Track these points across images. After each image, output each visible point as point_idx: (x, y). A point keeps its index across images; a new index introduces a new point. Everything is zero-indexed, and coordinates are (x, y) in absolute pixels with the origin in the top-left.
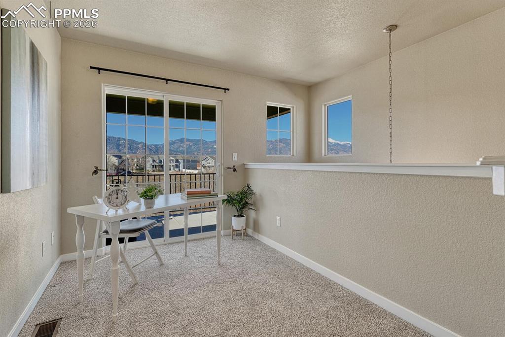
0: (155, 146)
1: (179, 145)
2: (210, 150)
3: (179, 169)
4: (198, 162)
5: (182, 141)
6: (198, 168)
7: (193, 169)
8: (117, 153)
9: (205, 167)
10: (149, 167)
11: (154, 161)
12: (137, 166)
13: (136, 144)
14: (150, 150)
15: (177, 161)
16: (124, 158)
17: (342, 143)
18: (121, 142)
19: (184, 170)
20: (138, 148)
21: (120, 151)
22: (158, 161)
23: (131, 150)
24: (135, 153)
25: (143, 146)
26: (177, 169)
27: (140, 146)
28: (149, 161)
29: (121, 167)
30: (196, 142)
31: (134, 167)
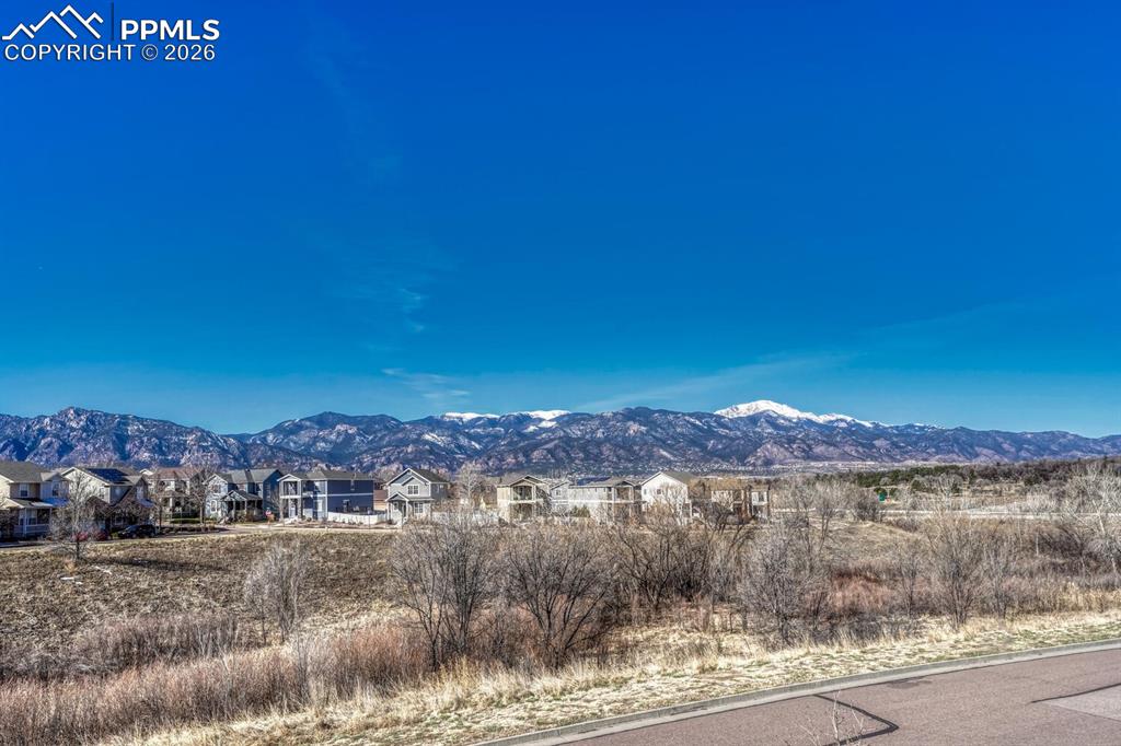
0: (240, 438)
1: (315, 433)
2: (410, 450)
3: (315, 514)
4: (379, 486)
5: (324, 421)
6: (377, 507)
7: (363, 511)
8: (108, 459)
9: (399, 503)
10: (214, 507)
11: (232, 487)
12: (177, 504)
13: (177, 434)
14: (224, 452)
15: (309, 486)
16: (134, 479)
17: (822, 419)
18: (131, 429)
19: (331, 516)
20: (182, 446)
21: (125, 456)
22: (245, 488)
23: (163, 453)
24: (176, 463)
25: (199, 440)
26: (308, 513)
27: (190, 439)
28: (216, 489)
29: (125, 508)
30: (367, 424)
31: (167, 510)
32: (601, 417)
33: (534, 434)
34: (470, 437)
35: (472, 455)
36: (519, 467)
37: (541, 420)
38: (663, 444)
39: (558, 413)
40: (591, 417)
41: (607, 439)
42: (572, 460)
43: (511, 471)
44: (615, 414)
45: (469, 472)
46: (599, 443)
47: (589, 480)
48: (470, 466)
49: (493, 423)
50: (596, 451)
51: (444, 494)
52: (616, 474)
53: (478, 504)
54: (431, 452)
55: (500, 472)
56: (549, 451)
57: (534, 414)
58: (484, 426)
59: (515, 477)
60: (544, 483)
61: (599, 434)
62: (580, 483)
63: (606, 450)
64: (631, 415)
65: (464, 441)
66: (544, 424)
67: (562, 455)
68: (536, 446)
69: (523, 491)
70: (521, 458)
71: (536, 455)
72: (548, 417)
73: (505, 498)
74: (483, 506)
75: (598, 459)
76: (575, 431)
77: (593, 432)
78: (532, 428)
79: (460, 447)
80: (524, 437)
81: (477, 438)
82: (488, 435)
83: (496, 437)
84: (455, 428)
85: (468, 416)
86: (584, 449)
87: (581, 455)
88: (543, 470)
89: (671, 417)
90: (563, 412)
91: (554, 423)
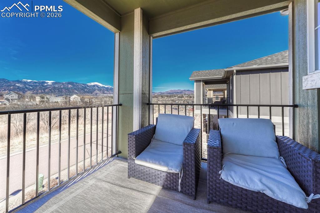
2: (12, 87)
4: (2, 95)
6: (1, 100)
9: (8, 100)
32: (63, 83)
33: (46, 86)
34: (29, 86)
35: (30, 90)
36: (42, 93)
37: (48, 83)
38: (76, 89)
39: (52, 82)
40: (60, 83)
41: (64, 88)
42: (55, 92)
43: (40, 93)
44: (66, 83)
45: (29, 93)
46: (62, 89)
47: (59, 96)
48: (29, 92)
49: (36, 83)
50: (61, 90)
51: (21, 98)
52: (66, 95)
53: (30, 101)
54: (18, 88)
55: (37, 93)
56: (50, 90)
57: (46, 81)
58: (33, 83)
59: (41, 95)
60: (48, 96)
61: (62, 87)
62: (57, 96)
63: (63, 90)
64: (69, 83)
65: (27, 86)
66: (49, 84)
67: (53, 91)
68: (47, 89)
69: (43, 98)
70: (43, 91)
71: (46, 90)
72: (50, 82)
73: (38, 99)
74: (32, 100)
75: (61, 92)
76: (56, 86)
77: (61, 86)
78: (46, 84)
79: (26, 88)
80: (44, 86)
81: (31, 86)
82: (34, 85)
83: (37, 86)
84: (25, 83)
85: (29, 81)
86: (58, 90)
87: (57, 91)
88: (48, 93)
89: (78, 84)
90: (54, 82)
91: (51, 84)
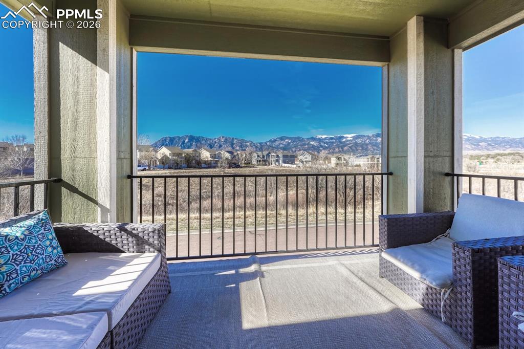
0: (260, 143)
1: (279, 142)
2: (306, 147)
3: (279, 164)
4: (296, 157)
5: (282, 139)
6: (296, 163)
7: (292, 164)
8: (230, 149)
9: (302, 162)
10: (254, 162)
11: (258, 156)
12: (245, 160)
13: (246, 142)
14: (256, 147)
15: (278, 156)
16: (235, 154)
18: (235, 141)
19: (283, 165)
20: (246, 146)
21: (233, 148)
22: (262, 157)
23: (242, 148)
24: (245, 150)
25: (251, 144)
26: (277, 164)
27: (248, 144)
28: (255, 157)
29: (234, 161)
30: (294, 139)
31: (243, 162)
32: (368, 136)
33: (345, 142)
34: (324, 143)
35: (325, 148)
36: (339, 152)
37: (347, 137)
39: (353, 135)
40: (365, 136)
41: (370, 143)
42: (357, 150)
43: (336, 153)
44: (373, 135)
45: (323, 153)
46: (367, 145)
47: (360, 156)
48: (323, 151)
49: (332, 138)
50: (366, 147)
51: (315, 158)
52: (372, 154)
53: (325, 163)
54: (312, 147)
55: (333, 153)
56: (350, 147)
57: (345, 136)
58: (329, 139)
59: (337, 155)
60: (346, 157)
61: (367, 142)
62: (357, 157)
63: (369, 147)
64: (378, 135)
65: (322, 144)
66: (348, 139)
67: (354, 148)
68: (345, 146)
69: (339, 159)
70: (340, 149)
71: (345, 148)
72: (350, 136)
73: (334, 161)
74: (327, 162)
75: (367, 150)
76: (359, 141)
77: (365, 141)
78: (344, 140)
79: (321, 146)
80: (341, 143)
81: (327, 143)
82: (330, 142)
83: (333, 143)
84: (320, 140)
85: (324, 137)
86: (362, 146)
87: (361, 148)
88: (345, 153)
90: (355, 135)
91: (352, 138)
